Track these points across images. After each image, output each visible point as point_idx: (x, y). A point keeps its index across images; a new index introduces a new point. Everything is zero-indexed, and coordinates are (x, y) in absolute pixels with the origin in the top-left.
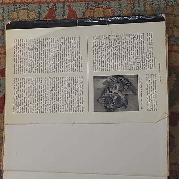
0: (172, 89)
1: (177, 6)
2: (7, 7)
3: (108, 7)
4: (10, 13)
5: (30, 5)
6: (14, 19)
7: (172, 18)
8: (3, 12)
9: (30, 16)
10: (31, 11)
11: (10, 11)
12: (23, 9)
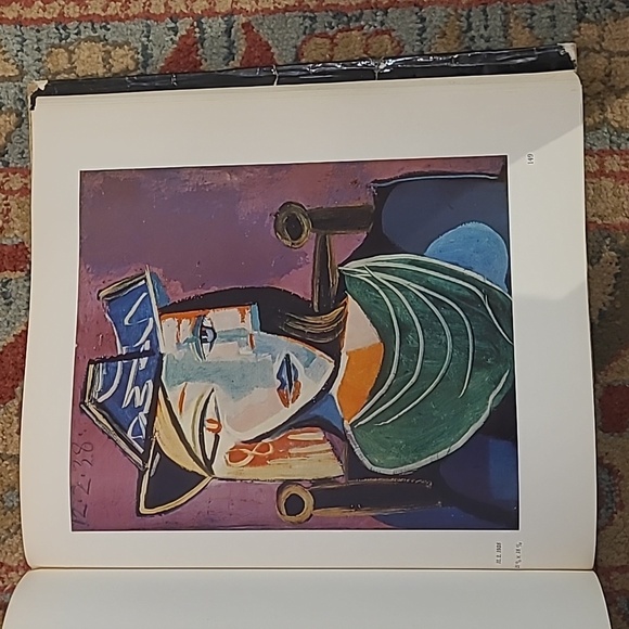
0: (608, 304)
1: (615, 21)
2: (33, 33)
3: (379, 27)
4: (45, 52)
5: (114, 26)
6: (58, 73)
7: (600, 61)
8: (22, 50)
9: (114, 64)
10: (116, 45)
11: (43, 46)
12: (89, 39)
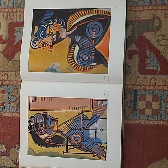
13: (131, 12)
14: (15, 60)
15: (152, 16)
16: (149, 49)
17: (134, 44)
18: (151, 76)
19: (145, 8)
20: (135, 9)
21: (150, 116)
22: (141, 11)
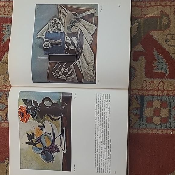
13: (137, 8)
14: (4, 62)
15: (160, 12)
16: (157, 50)
17: (140, 44)
18: (159, 80)
19: (152, 3)
20: (141, 4)
21: (158, 124)
22: (148, 7)
